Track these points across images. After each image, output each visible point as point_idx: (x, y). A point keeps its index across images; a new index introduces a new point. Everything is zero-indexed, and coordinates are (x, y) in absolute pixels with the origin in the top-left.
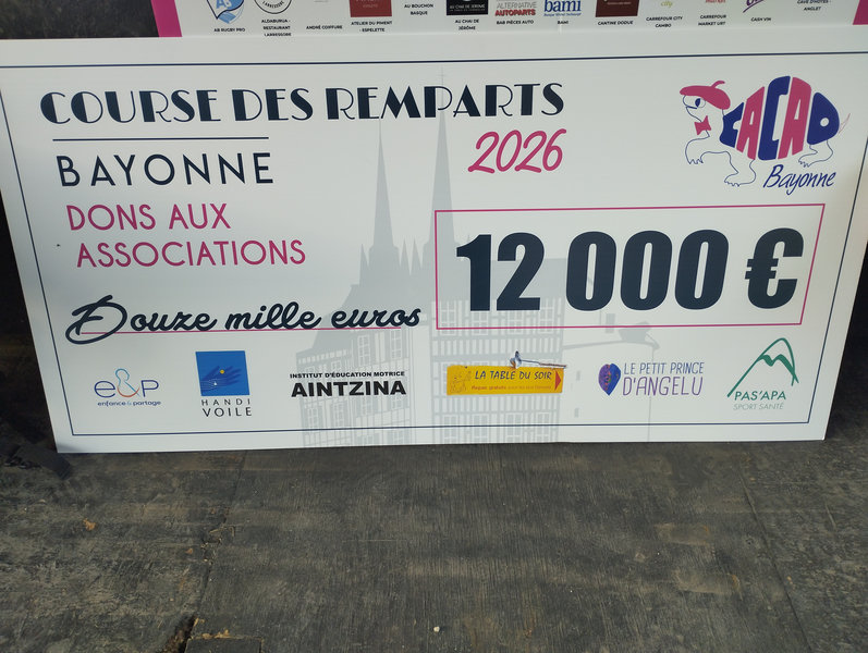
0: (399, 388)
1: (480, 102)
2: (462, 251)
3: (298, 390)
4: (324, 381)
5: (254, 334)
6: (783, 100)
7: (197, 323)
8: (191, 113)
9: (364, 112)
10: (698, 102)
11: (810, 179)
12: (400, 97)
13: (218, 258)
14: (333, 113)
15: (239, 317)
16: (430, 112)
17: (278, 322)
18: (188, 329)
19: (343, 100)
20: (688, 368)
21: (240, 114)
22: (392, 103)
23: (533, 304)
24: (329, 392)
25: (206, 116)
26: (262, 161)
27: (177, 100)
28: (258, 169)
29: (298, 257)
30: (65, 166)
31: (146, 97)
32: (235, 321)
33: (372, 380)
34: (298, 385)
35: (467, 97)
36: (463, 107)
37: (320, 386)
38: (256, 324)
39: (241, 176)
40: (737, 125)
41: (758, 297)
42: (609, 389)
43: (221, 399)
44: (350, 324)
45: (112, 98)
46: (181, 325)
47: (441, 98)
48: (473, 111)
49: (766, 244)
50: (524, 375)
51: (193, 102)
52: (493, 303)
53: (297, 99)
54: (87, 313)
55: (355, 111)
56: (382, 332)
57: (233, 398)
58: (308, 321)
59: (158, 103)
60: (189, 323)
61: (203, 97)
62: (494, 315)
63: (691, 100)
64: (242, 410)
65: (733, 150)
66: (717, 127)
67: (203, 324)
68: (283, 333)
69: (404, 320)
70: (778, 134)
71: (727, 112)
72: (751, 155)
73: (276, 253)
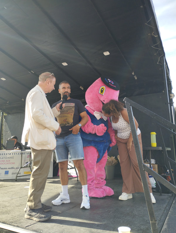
5: (10, 169)
18: (5, 169)
31: (7, 154)
34: (12, 173)
37: (14, 173)
39: (12, 158)
45: (5, 154)
57: (7, 175)
58: (14, 168)
73: (13, 163)
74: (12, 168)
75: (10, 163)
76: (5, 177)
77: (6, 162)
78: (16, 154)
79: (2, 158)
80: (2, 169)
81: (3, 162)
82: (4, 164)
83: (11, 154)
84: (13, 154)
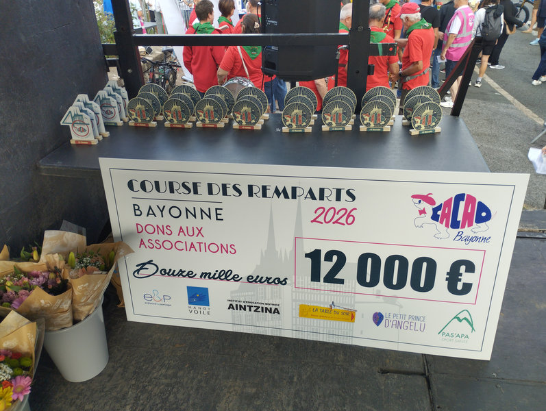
0: (277, 311)
1: (317, 195)
2: (307, 255)
3: (231, 307)
4: (243, 304)
5: (212, 281)
6: (462, 204)
7: (188, 274)
8: (190, 191)
9: (264, 195)
10: (420, 202)
11: (477, 239)
12: (281, 191)
13: (198, 248)
14: (251, 194)
15: (206, 274)
16: (294, 197)
17: (223, 277)
18: (184, 276)
19: (255, 190)
20: (418, 318)
21: (210, 192)
22: (277, 192)
23: (341, 281)
24: (245, 309)
25: (196, 192)
26: (219, 212)
27: (184, 185)
28: (217, 214)
29: (233, 251)
30: (136, 208)
31: (171, 184)
32: (204, 275)
33: (264, 306)
34: (231, 305)
35: (311, 192)
36: (309, 196)
37: (241, 306)
38: (213, 277)
39: (210, 217)
40: (439, 213)
41: (452, 289)
42: (378, 324)
43: (197, 307)
44: (255, 281)
45: (157, 183)
46: (181, 274)
47: (299, 192)
48: (313, 198)
49: (456, 266)
50: (336, 312)
51: (191, 186)
52: (322, 279)
53: (235, 188)
54: (142, 266)
55: (260, 194)
56: (269, 287)
57: (202, 307)
58: (236, 278)
59: (176, 186)
60: (184, 274)
61: (195, 185)
62: (322, 284)
63: (417, 200)
64: (206, 312)
65: (438, 223)
66: (430, 213)
67: (190, 275)
68: (225, 282)
69: (280, 282)
70: (460, 218)
71: (434, 207)
72: (447, 226)
73: (223, 248)
74: (225, 275)
75: (208, 248)
76: (193, 316)
77: (182, 237)
78: (230, 191)
79: (150, 212)
80: (165, 272)
81: (161, 237)
82: (167, 245)
83: (203, 189)
84: (215, 189)
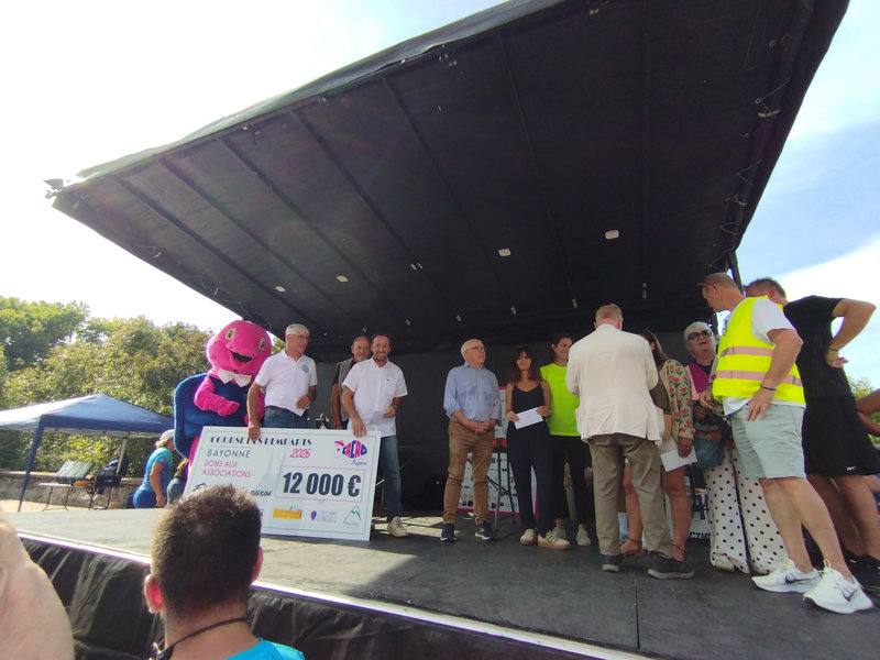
1: (295, 442)
2: (284, 477)
6: (355, 446)
9: (272, 443)
10: (338, 445)
11: (361, 463)
12: (279, 441)
14: (266, 443)
16: (285, 444)
20: (333, 513)
23: (298, 492)
27: (237, 439)
28: (247, 454)
31: (231, 438)
35: (292, 441)
39: (243, 456)
40: (346, 450)
41: (351, 493)
42: (313, 518)
45: (225, 438)
47: (287, 441)
48: (293, 444)
49: (352, 479)
50: (293, 513)
52: (289, 491)
62: (288, 494)
65: (345, 456)
66: (342, 450)
69: (268, 494)
70: (354, 453)
71: (344, 447)
72: (348, 457)
73: (245, 474)
79: (216, 454)
